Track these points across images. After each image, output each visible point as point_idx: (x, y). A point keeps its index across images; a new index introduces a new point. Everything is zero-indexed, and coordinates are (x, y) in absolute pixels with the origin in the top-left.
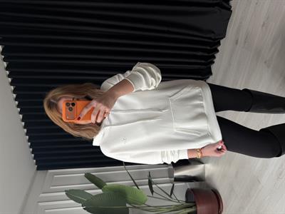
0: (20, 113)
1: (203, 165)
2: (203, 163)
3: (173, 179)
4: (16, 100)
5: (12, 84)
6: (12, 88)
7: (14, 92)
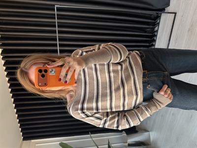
0: (12, 97)
1: (148, 133)
2: (148, 131)
3: (127, 144)
4: (10, 87)
5: (7, 76)
6: (7, 79)
7: (9, 81)
